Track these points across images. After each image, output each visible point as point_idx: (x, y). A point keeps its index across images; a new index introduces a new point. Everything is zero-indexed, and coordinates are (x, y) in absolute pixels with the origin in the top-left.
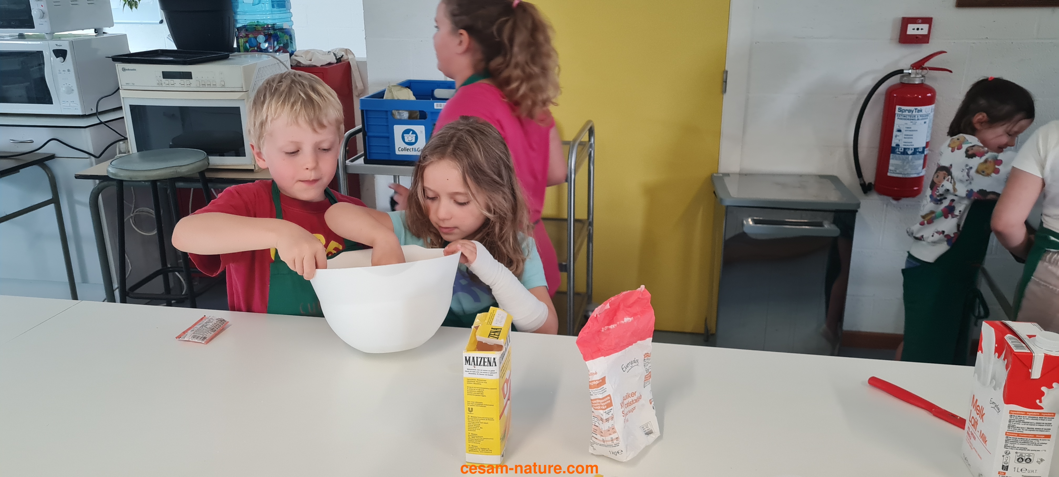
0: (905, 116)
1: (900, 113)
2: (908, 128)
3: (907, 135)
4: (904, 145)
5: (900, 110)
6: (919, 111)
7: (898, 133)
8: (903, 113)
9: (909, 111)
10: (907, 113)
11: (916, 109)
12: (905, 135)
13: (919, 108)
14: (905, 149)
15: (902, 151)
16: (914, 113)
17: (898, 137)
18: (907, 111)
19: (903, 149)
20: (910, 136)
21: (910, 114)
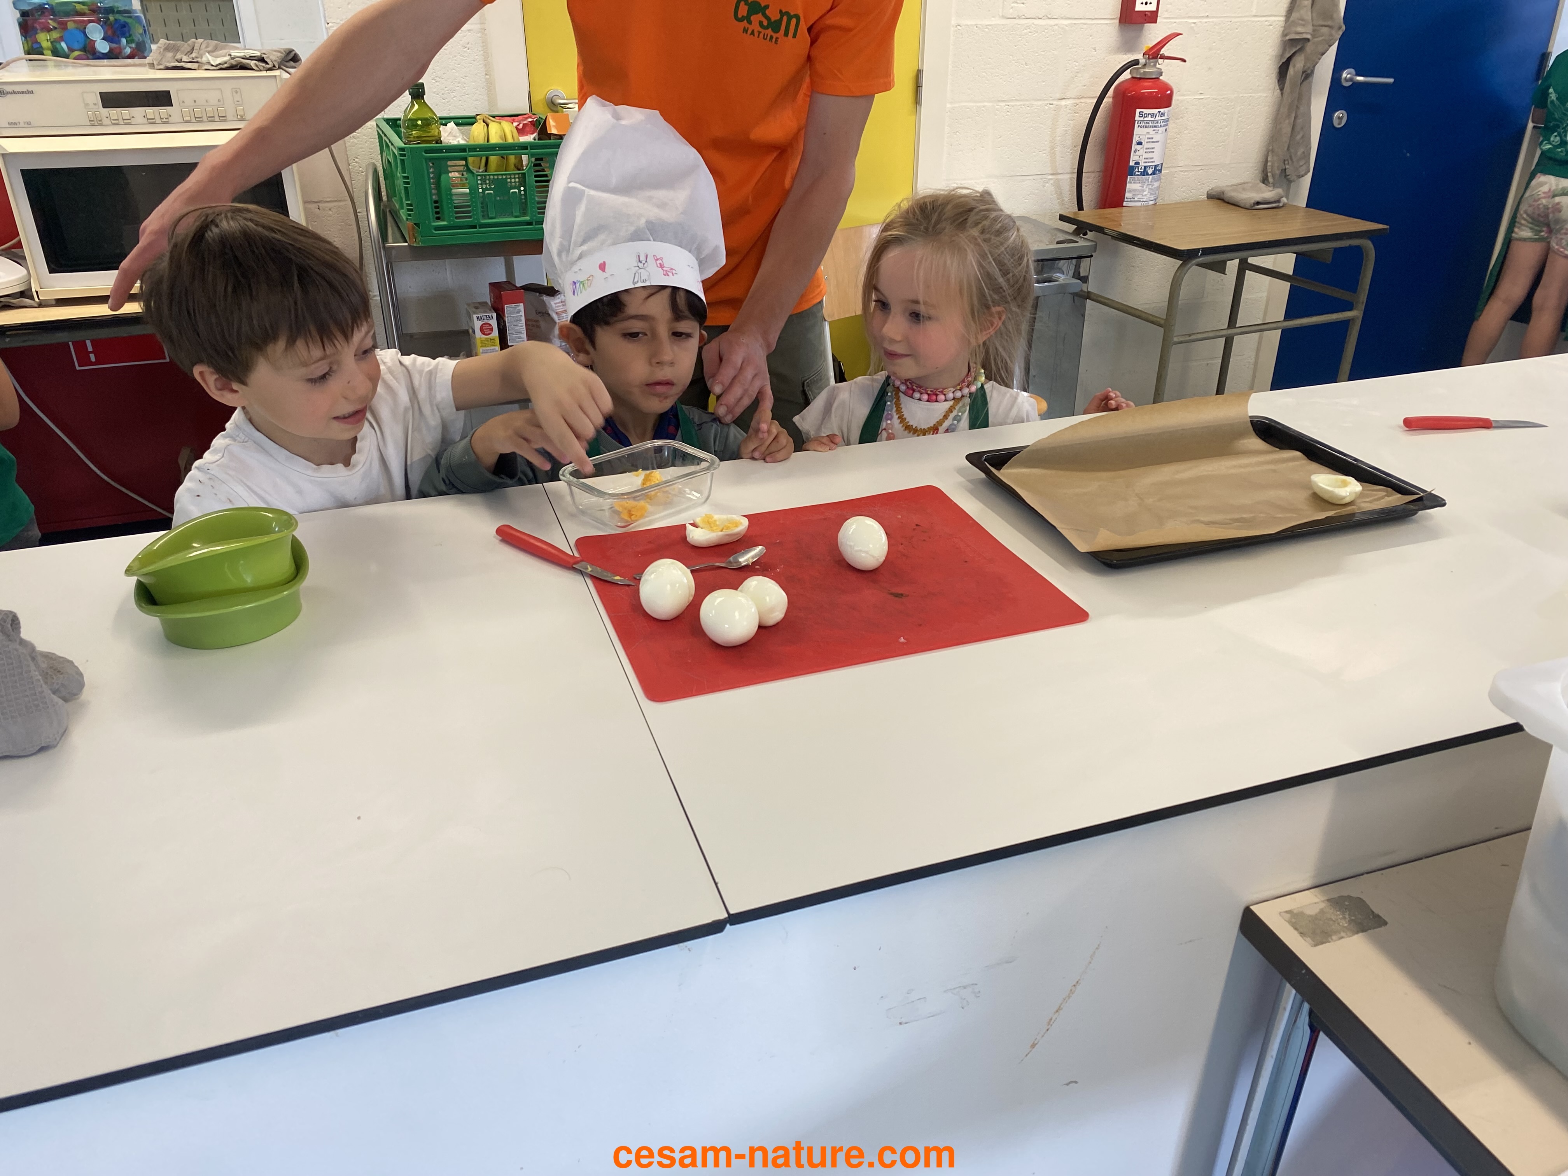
0: (1147, 123)
1: (1142, 118)
2: (1150, 138)
3: (1149, 149)
4: (1145, 162)
5: (1140, 115)
6: (1163, 114)
7: (1139, 147)
8: (1145, 119)
9: (1153, 115)
10: (1149, 118)
11: (1159, 112)
12: (1146, 149)
13: (1162, 110)
14: (1145, 167)
15: (1142, 170)
16: (1157, 118)
17: (1137, 153)
18: (1150, 116)
19: (1143, 167)
20: (1151, 150)
21: (1153, 119)
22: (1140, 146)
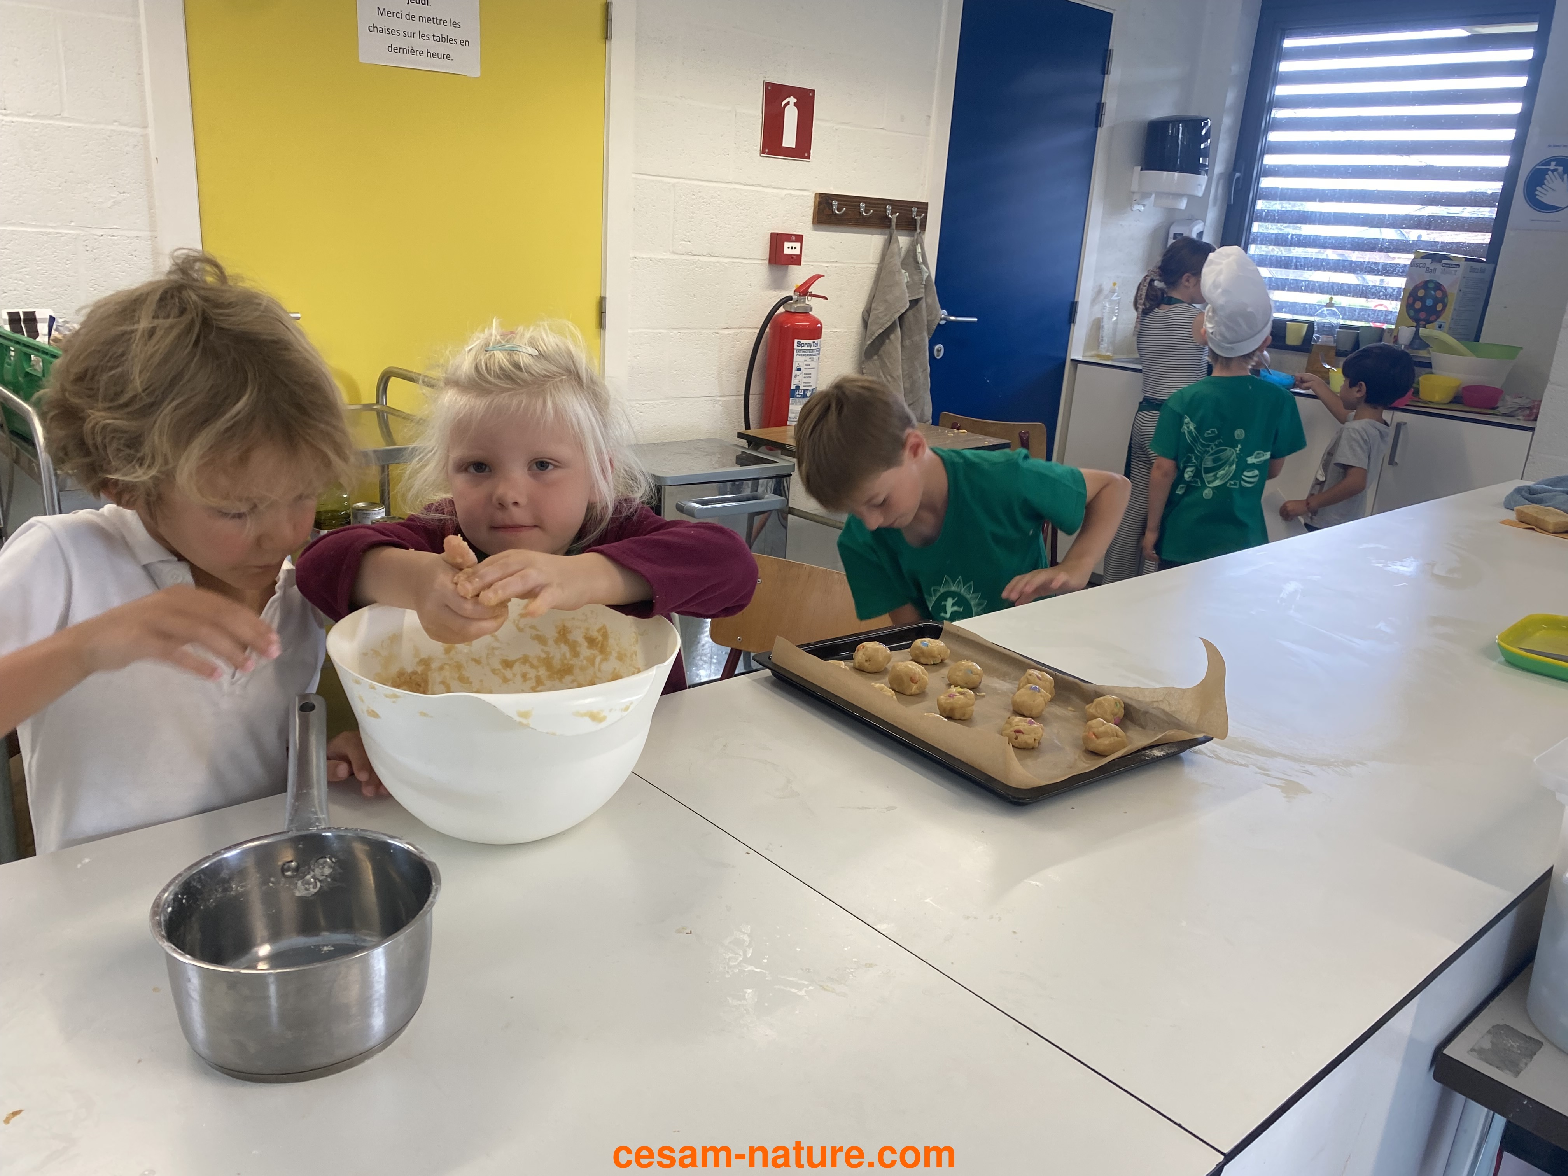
0: (804, 352)
1: (800, 348)
2: (807, 365)
3: (807, 374)
4: (804, 386)
5: (799, 344)
6: (817, 344)
8: (803, 348)
9: (809, 345)
10: (806, 348)
11: (814, 342)
12: (805, 374)
13: (816, 341)
14: (804, 390)
15: (802, 393)
16: (812, 348)
17: (798, 378)
18: (805, 345)
20: (808, 376)
21: (809, 348)
22: (799, 372)
